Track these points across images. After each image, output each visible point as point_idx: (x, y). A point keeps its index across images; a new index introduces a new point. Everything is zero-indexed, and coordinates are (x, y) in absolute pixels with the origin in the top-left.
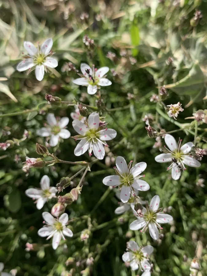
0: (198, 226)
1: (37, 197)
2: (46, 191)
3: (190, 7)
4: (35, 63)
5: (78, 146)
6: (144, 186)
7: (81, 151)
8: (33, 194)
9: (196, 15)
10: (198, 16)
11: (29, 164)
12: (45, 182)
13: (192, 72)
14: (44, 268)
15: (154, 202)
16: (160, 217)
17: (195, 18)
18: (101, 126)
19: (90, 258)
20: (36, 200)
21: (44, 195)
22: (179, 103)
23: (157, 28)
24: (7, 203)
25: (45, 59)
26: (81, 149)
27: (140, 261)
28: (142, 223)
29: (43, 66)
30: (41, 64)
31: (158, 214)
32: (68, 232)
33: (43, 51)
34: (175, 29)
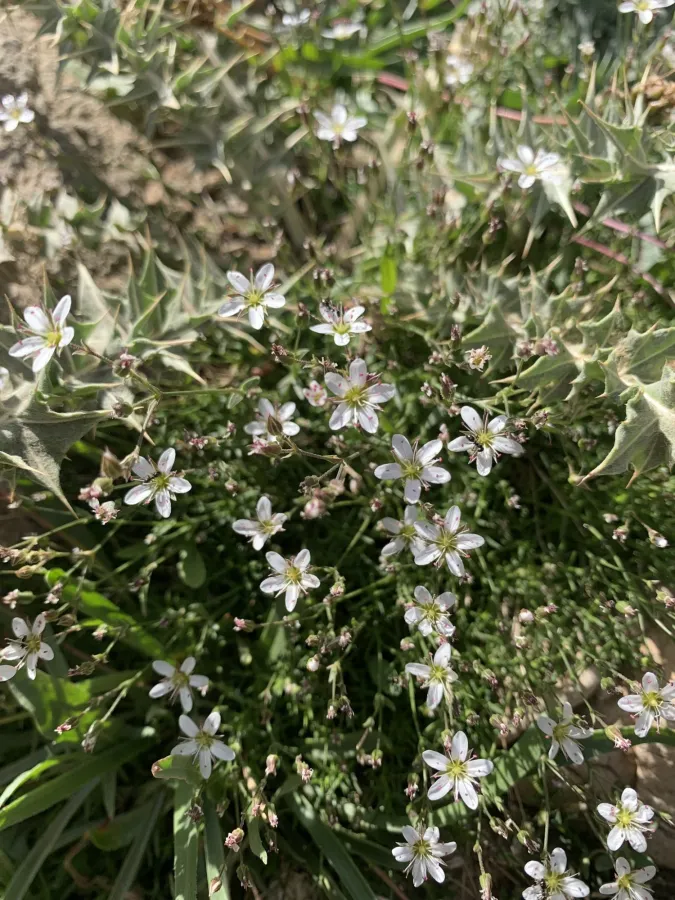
0: (511, 590)
1: (250, 533)
2: (266, 523)
3: (474, 224)
4: (246, 303)
5: (335, 414)
6: (441, 476)
7: (339, 423)
8: (244, 529)
9: (492, 225)
10: (495, 225)
11: (259, 447)
12: (263, 507)
13: (489, 319)
14: (250, 689)
15: (451, 516)
16: (463, 540)
17: (491, 230)
18: (369, 382)
19: (345, 635)
20: (250, 538)
21: (262, 527)
22: (483, 347)
23: (419, 268)
24: (183, 574)
25: (262, 296)
26: (339, 418)
27: (435, 620)
28: (435, 553)
29: (260, 308)
30: (258, 304)
31: (459, 536)
32: (312, 582)
33: (259, 284)
34: (450, 267)
